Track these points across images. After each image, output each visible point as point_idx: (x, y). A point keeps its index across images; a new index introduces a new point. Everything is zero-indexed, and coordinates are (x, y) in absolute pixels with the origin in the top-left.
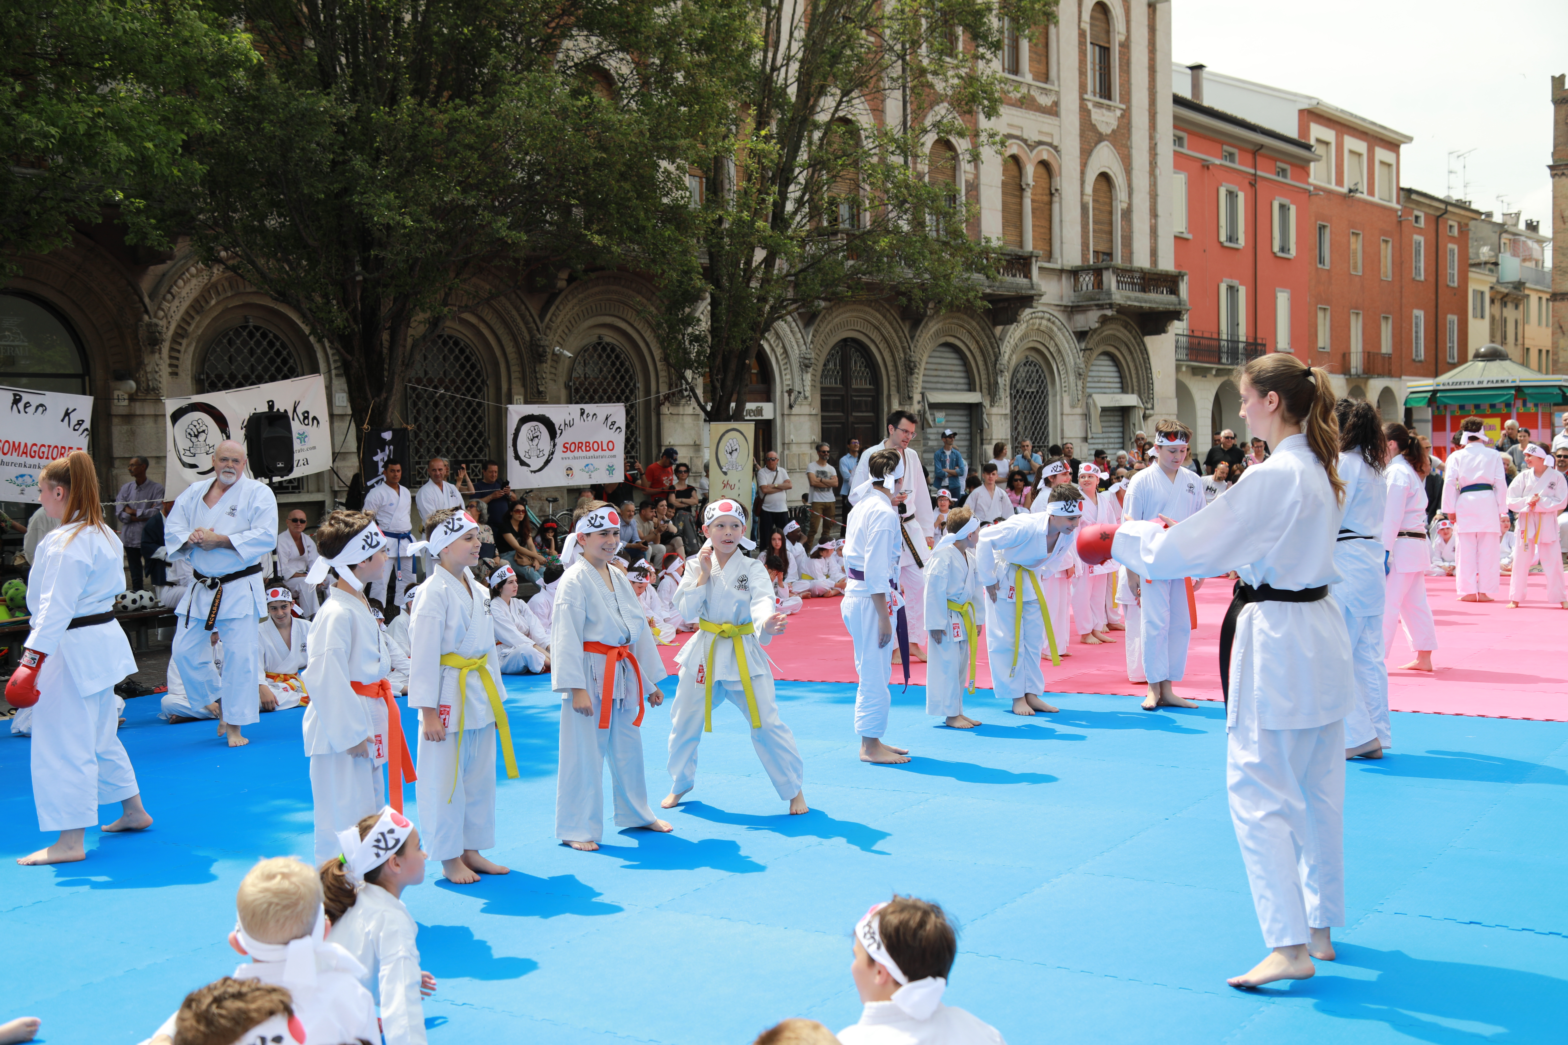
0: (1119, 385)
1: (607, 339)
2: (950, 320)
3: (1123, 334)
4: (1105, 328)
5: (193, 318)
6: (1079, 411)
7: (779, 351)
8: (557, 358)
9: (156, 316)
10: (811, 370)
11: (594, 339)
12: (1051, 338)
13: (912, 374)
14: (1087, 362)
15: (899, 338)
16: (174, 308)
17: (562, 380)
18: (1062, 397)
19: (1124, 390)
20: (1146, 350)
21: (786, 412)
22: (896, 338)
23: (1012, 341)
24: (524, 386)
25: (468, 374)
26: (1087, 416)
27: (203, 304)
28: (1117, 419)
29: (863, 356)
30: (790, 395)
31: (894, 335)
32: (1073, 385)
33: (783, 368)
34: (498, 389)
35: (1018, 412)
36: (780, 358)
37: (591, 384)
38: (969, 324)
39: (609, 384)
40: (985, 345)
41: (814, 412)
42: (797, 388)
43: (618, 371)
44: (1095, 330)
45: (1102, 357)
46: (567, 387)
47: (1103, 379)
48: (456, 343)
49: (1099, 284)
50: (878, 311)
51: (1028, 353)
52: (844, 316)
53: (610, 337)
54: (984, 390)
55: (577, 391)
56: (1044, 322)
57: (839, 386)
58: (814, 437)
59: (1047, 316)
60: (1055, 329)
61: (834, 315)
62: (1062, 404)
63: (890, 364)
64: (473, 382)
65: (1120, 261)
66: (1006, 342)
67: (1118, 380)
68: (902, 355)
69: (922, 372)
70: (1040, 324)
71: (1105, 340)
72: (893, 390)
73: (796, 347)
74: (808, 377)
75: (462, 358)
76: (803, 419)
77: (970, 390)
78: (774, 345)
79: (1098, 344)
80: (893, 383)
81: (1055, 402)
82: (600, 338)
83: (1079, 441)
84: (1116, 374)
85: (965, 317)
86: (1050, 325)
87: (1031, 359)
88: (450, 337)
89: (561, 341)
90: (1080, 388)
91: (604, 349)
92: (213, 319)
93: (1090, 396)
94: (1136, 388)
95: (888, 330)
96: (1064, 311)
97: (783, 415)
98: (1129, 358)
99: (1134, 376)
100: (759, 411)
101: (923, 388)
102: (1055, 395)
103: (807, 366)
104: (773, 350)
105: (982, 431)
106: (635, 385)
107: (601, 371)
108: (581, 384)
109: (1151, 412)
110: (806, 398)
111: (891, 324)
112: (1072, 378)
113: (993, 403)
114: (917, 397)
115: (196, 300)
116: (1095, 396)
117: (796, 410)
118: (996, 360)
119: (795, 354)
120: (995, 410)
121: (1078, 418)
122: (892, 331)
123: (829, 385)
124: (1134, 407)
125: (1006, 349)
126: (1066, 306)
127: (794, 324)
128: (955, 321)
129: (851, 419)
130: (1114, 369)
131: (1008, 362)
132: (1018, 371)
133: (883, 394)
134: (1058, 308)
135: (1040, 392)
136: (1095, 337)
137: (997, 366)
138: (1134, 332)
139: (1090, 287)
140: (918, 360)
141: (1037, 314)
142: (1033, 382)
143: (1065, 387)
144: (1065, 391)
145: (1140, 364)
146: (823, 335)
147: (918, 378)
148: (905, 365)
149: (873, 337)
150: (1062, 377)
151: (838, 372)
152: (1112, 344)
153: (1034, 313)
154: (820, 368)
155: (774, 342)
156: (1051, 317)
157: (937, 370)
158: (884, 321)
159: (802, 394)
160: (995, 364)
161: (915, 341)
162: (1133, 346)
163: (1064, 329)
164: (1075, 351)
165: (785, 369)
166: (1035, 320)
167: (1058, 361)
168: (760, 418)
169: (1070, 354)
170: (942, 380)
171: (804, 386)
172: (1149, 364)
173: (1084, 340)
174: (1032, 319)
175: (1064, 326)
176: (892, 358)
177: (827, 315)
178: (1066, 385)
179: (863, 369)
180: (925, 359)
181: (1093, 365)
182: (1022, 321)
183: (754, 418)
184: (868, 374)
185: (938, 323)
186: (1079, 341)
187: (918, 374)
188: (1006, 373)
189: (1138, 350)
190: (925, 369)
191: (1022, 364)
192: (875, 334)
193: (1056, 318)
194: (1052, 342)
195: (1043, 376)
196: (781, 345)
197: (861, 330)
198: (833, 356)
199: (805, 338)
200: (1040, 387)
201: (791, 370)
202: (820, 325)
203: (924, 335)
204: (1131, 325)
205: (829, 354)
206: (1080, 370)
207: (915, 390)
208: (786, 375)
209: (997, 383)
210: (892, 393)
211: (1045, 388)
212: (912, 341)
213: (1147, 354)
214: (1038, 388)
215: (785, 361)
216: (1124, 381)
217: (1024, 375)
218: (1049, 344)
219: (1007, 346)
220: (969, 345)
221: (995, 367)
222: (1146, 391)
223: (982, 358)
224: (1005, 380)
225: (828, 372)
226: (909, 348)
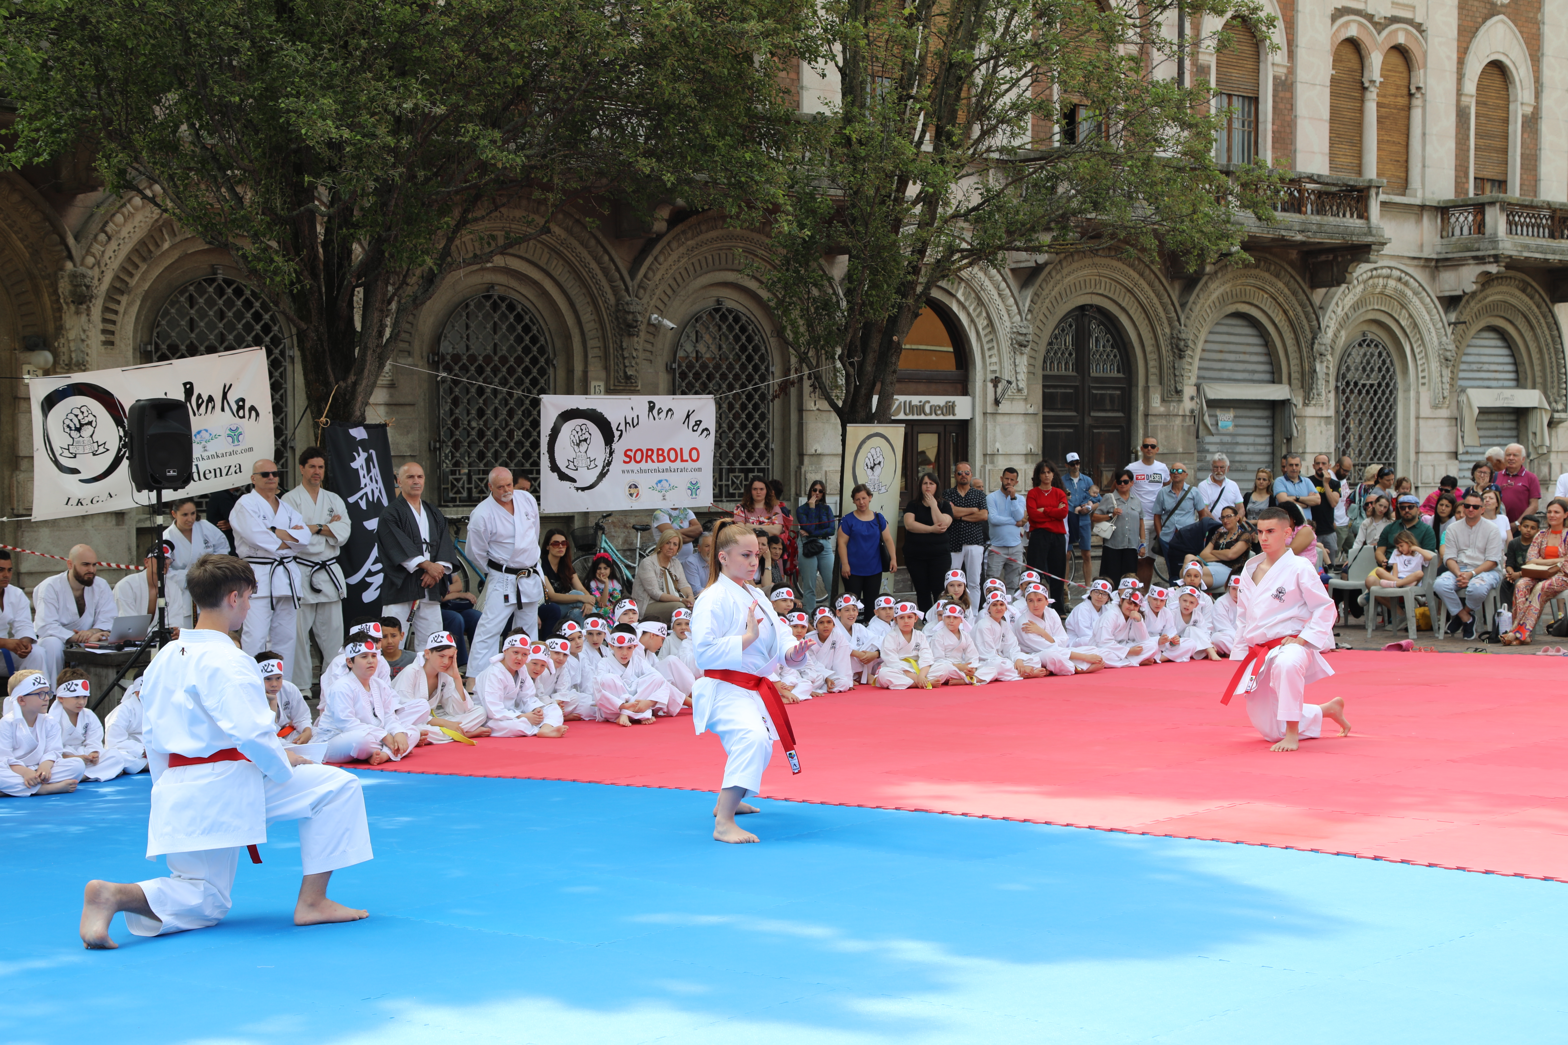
0: (1512, 376)
1: (729, 304)
2: (1243, 280)
3: (1520, 299)
4: (1489, 291)
5: (137, 267)
6: (1444, 413)
7: (982, 323)
8: (655, 329)
9: (82, 264)
10: (1027, 350)
11: (711, 303)
12: (1403, 306)
13: (1182, 356)
14: (1459, 341)
15: (1164, 305)
16: (109, 253)
17: (661, 361)
18: (1418, 393)
19: (1520, 382)
20: (1556, 323)
21: (990, 409)
22: (1158, 305)
23: (1339, 311)
24: (606, 368)
25: (527, 350)
26: (1456, 421)
27: (152, 248)
28: (1508, 425)
29: (1108, 331)
30: (996, 386)
31: (1155, 300)
32: (1435, 375)
33: (986, 347)
34: (570, 371)
35: (1348, 415)
36: (982, 333)
37: (704, 366)
38: (1272, 285)
39: (730, 367)
40: (1296, 315)
41: (1031, 411)
42: (1007, 375)
43: (743, 349)
44: (1474, 294)
45: (1486, 334)
46: (670, 370)
47: (1486, 367)
48: (511, 307)
49: (1480, 226)
50: (1131, 266)
51: (1365, 328)
52: (1080, 273)
53: (733, 301)
54: (1294, 382)
55: (683, 376)
56: (1392, 283)
57: (1071, 373)
58: (1030, 446)
59: (1396, 273)
60: (1409, 293)
61: (1065, 272)
62: (1418, 402)
63: (1149, 343)
64: (534, 361)
65: (1517, 194)
66: (1329, 313)
67: (1511, 368)
68: (1167, 330)
69: (1198, 355)
70: (1385, 286)
71: (1491, 309)
72: (1153, 380)
73: (1006, 317)
74: (1023, 362)
75: (519, 328)
76: (1014, 419)
77: (1273, 382)
78: (974, 315)
79: (1478, 316)
80: (1153, 370)
81: (1407, 399)
82: (718, 302)
83: (1444, 457)
84: (1508, 360)
85: (1267, 275)
86: (1400, 286)
87: (1370, 336)
88: (502, 299)
89: (661, 306)
90: (1446, 379)
91: (724, 318)
92: (166, 269)
93: (1463, 390)
94: (1539, 380)
95: (1146, 293)
96: (1424, 267)
97: (985, 414)
98: (1528, 336)
99: (1536, 362)
100: (950, 408)
101: (1199, 378)
102: (1407, 390)
103: (1022, 345)
104: (972, 321)
105: (1289, 440)
106: (767, 369)
107: (720, 348)
108: (690, 366)
109: (1562, 415)
110: (1019, 390)
111: (1151, 285)
112: (1434, 365)
113: (1307, 401)
114: (1189, 391)
115: (142, 243)
116: (1471, 392)
117: (1004, 407)
118: (1314, 338)
119: (1005, 327)
120: (1310, 411)
121: (1444, 423)
122: (1152, 295)
123: (1055, 372)
124: (1533, 409)
125: (1330, 322)
126: (1427, 260)
127: (1003, 285)
128: (1252, 281)
129: (1088, 421)
130: (1505, 351)
131: (1334, 341)
132: (1349, 355)
133: (1137, 386)
134: (1415, 262)
135: (1384, 384)
136: (1472, 304)
137: (1316, 346)
138: (1537, 296)
139: (1466, 230)
140: (1191, 337)
141: (1379, 271)
142: (1372, 370)
143: (1424, 377)
144: (1423, 384)
145: (1547, 345)
146: (1047, 301)
147: (1191, 364)
148: (1171, 343)
149: (1124, 305)
150: (1419, 363)
151: (1070, 354)
152: (1502, 314)
153: (1376, 269)
154: (1042, 348)
155: (975, 310)
156: (1403, 275)
157: (1221, 352)
158: (1142, 282)
159: (1014, 385)
160: (1313, 343)
161: (1187, 310)
162: (1536, 318)
163: (1424, 294)
164: (1440, 324)
165: (989, 349)
166: (1376, 280)
167: (1413, 341)
168: (951, 417)
169: (1432, 330)
170: (1228, 366)
171: (1016, 373)
172: (1562, 344)
173: (1455, 310)
174: (1371, 277)
175: (1424, 289)
176: (1151, 335)
177: (1054, 274)
178: (1426, 374)
179: (1109, 349)
180: (1203, 336)
181: (1469, 346)
182: (1355, 282)
183: (941, 417)
184: (1115, 356)
185: (1225, 283)
186: (1447, 311)
187: (1192, 357)
188: (1329, 357)
189: (1544, 325)
190: (1203, 350)
191: (1356, 344)
192: (1127, 299)
193: (1412, 277)
194: (1404, 311)
195: (1388, 361)
196: (984, 314)
197: (1106, 293)
198: (1063, 330)
199: (1020, 304)
200: (1384, 377)
201: (999, 350)
202: (1044, 285)
203: (1202, 301)
204: (1532, 286)
205: (1057, 327)
206: (1448, 354)
207: (1186, 381)
208: (990, 357)
209: (1315, 371)
210: (1150, 384)
211: (1391, 379)
212: (1183, 311)
213: (1558, 329)
214: (1380, 379)
215: (991, 337)
216: (1520, 369)
217: (1358, 360)
218: (1400, 314)
219: (1331, 318)
220: (1273, 316)
221: (1312, 349)
222: (1556, 384)
223: (1293, 336)
224: (1327, 367)
225: (1056, 353)
226: (1179, 320)
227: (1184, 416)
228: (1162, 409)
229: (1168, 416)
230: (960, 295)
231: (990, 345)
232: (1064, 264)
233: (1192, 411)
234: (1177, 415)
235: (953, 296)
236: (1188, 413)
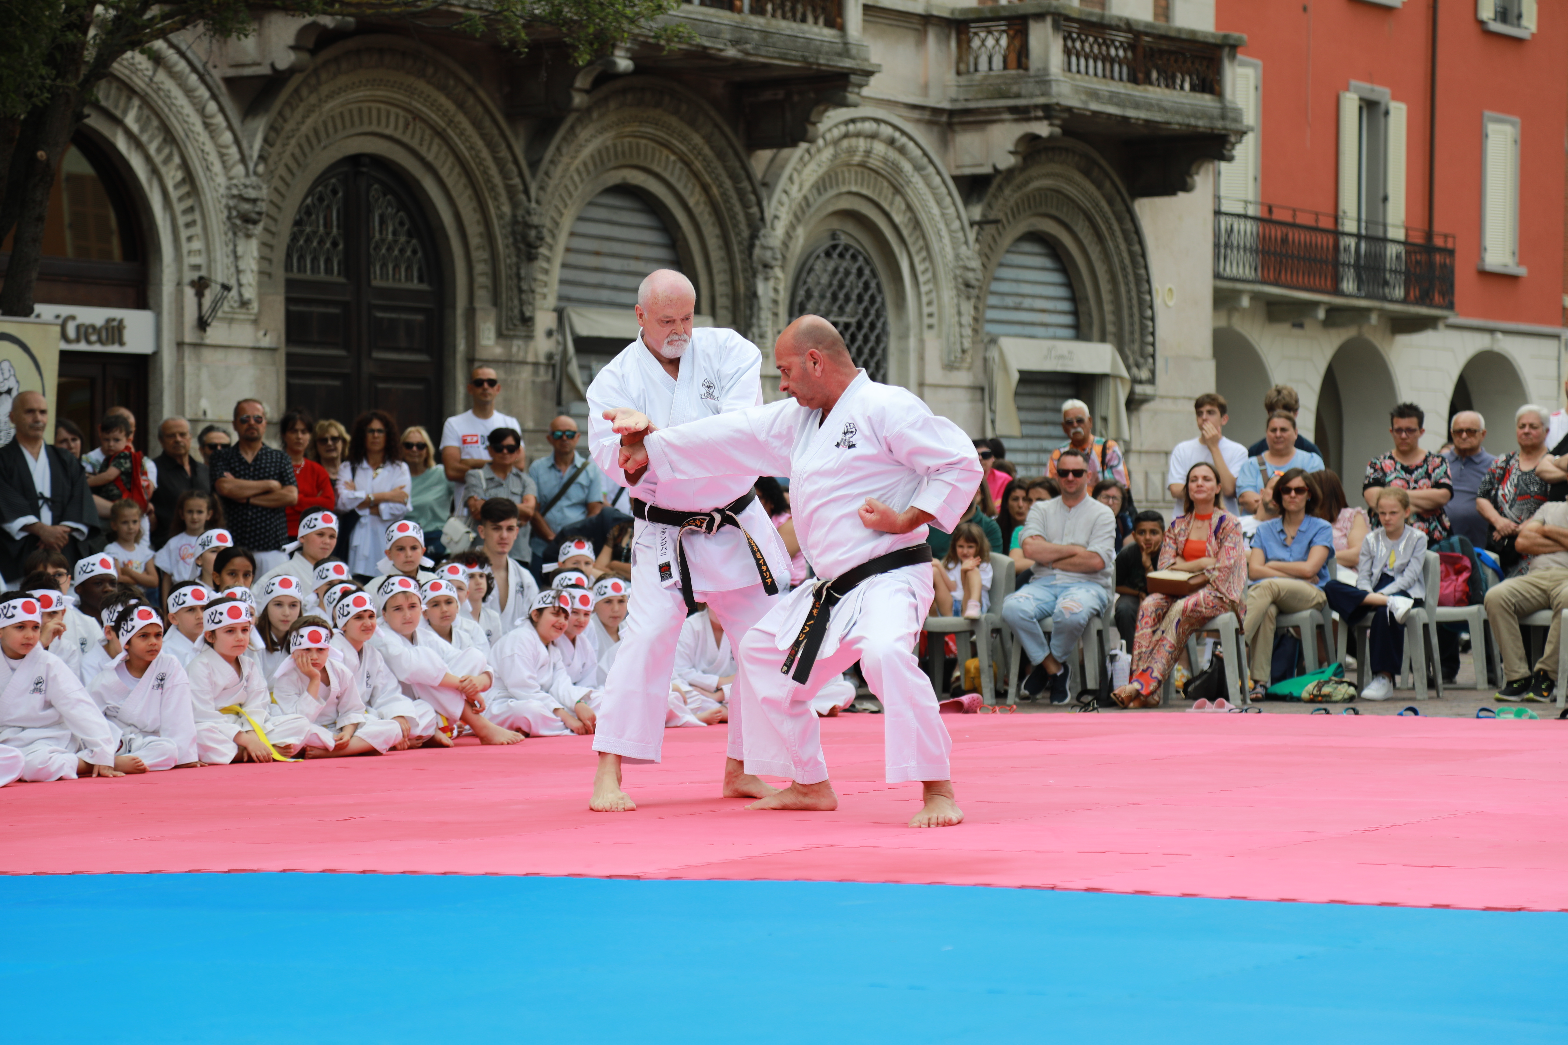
0: (1068, 320)
2: (635, 126)
3: (1082, 188)
4: (1033, 171)
6: (963, 377)
7: (172, 175)
10: (258, 229)
12: (897, 190)
13: (531, 258)
14: (986, 256)
15: (500, 163)
18: (921, 341)
19: (1081, 330)
20: (1138, 232)
21: (189, 336)
22: (489, 162)
23: (794, 191)
26: (983, 392)
29: (402, 205)
30: (199, 294)
31: (485, 154)
32: (949, 311)
33: (181, 220)
36: (174, 194)
38: (684, 139)
40: (724, 194)
41: (266, 342)
42: (221, 273)
44: (1010, 173)
45: (1027, 247)
47: (1027, 303)
49: (1021, 57)
50: (442, 88)
51: (835, 224)
52: (352, 95)
54: (721, 312)
56: (879, 148)
57: (335, 277)
59: (886, 131)
60: (907, 167)
61: (325, 90)
62: (921, 358)
63: (474, 230)
66: (778, 194)
67: (1066, 305)
68: (506, 209)
69: (559, 257)
70: (868, 153)
71: (1036, 203)
72: (482, 297)
73: (217, 167)
74: (251, 250)
76: (234, 358)
78: (158, 159)
79: (1016, 212)
80: (481, 280)
81: (904, 351)
84: (1062, 292)
85: (674, 121)
86: (893, 154)
87: (844, 240)
90: (967, 319)
93: (993, 341)
94: (1110, 328)
95: (470, 139)
96: (930, 123)
97: (180, 345)
98: (1094, 252)
99: (1106, 297)
100: (115, 331)
101: (561, 298)
102: (904, 336)
103: (247, 220)
104: (154, 171)
109: (1148, 389)
110: (244, 304)
111: (477, 125)
112: (948, 294)
114: (544, 320)
116: (1006, 343)
117: (216, 333)
118: (754, 236)
119: (216, 185)
121: (962, 395)
122: (480, 144)
123: (308, 275)
124: (1104, 376)
125: (780, 209)
126: (936, 111)
127: (212, 107)
128: (649, 130)
129: (367, 368)
130: (1056, 277)
131: (785, 245)
132: (811, 270)
133: (454, 307)
134: (916, 114)
135: (866, 324)
136: (1007, 192)
137: (757, 251)
138: (1108, 184)
139: (997, 62)
140: (548, 223)
141: (859, 126)
142: (847, 299)
143: (930, 315)
144: (930, 327)
145: (1124, 269)
146: (293, 142)
147: (546, 272)
148: (513, 233)
149: (430, 158)
150: (924, 289)
151: (335, 244)
152: (1054, 212)
153: (853, 121)
154: (285, 229)
155: (159, 150)
156: (897, 135)
157: (597, 253)
158: (461, 118)
159: (234, 293)
160: (751, 246)
161: (540, 174)
162: (1107, 221)
163: (931, 169)
164: (956, 225)
165: (188, 225)
166: (853, 141)
167: (913, 250)
168: (115, 349)
169: (944, 233)
170: (610, 279)
171: (238, 271)
172: (1146, 267)
173: (979, 200)
174: (846, 136)
175: (931, 161)
176: (477, 216)
177: (304, 92)
178: (933, 309)
179: (403, 239)
180: (567, 223)
181: (1001, 265)
182: (820, 142)
183: (98, 348)
184: (414, 252)
185: (602, 131)
186: (967, 202)
187: (548, 260)
188: (778, 272)
189: (1118, 233)
190: (568, 250)
191: (821, 251)
192: (435, 148)
193: (911, 138)
194: (898, 199)
195: (873, 284)
196: (177, 160)
197: (398, 135)
198: (321, 199)
199: (245, 144)
200: (866, 313)
201: (205, 228)
202: (287, 113)
203: (565, 159)
204: (1100, 167)
205: (310, 192)
206: (970, 276)
207: (539, 302)
208: (189, 239)
209: (755, 295)
210: (478, 305)
211: (878, 315)
212: (534, 175)
213: (1141, 242)
214: (860, 316)
215: (189, 202)
216: (1082, 309)
217: (825, 280)
218: (892, 203)
219: (781, 203)
220: (685, 193)
221: (750, 255)
222: (1137, 336)
223: (717, 231)
224: (776, 290)
225: (308, 240)
226: (526, 192)
227: (536, 364)
228: (498, 351)
229: (507, 363)
230: (130, 120)
231: (189, 218)
232: (324, 76)
233: (550, 356)
234: (524, 363)
235: (118, 122)
236: (542, 360)
